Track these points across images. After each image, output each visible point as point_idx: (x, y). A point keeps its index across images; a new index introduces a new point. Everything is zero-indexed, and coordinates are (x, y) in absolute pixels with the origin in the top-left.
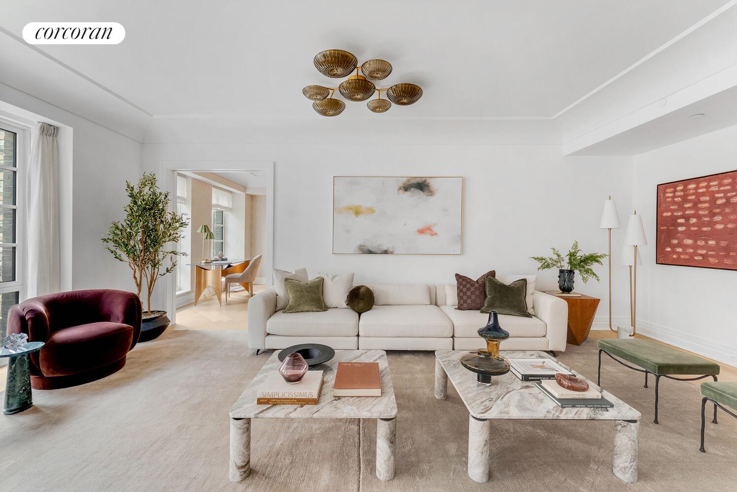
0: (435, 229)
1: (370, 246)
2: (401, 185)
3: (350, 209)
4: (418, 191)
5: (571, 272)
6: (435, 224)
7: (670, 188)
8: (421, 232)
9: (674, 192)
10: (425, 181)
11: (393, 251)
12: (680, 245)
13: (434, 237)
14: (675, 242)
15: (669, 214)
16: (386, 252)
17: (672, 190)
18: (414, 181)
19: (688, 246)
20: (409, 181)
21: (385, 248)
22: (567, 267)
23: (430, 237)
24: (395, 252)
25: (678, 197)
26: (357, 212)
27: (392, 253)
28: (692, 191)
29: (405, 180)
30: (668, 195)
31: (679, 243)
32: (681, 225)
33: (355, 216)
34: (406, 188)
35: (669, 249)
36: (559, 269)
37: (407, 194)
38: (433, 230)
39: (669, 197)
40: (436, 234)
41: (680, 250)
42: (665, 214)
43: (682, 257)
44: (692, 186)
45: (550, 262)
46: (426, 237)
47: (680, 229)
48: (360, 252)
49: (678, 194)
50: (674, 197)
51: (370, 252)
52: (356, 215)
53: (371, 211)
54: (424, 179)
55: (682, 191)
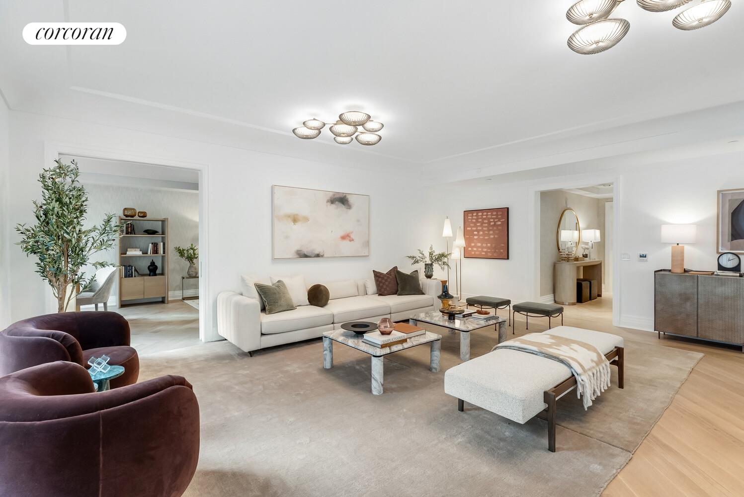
0: (353, 236)
1: (306, 251)
2: (328, 198)
3: (289, 216)
4: (340, 205)
5: (431, 265)
6: (352, 232)
7: (470, 213)
8: (343, 238)
9: (472, 216)
10: (345, 196)
11: (323, 255)
12: (475, 247)
13: (352, 242)
14: (473, 244)
15: (470, 229)
16: (318, 256)
17: (471, 215)
18: (337, 196)
19: (479, 247)
20: (334, 195)
21: (317, 252)
22: (429, 262)
23: (349, 242)
24: (325, 256)
25: (474, 219)
26: (295, 219)
27: (322, 256)
28: (480, 217)
29: (331, 194)
30: (469, 217)
31: (475, 245)
32: (476, 235)
33: (293, 224)
34: (332, 201)
35: (470, 249)
36: (424, 264)
37: (333, 206)
38: (351, 237)
39: (469, 219)
40: (353, 240)
41: (475, 249)
42: (468, 229)
43: (476, 253)
44: (480, 214)
45: (419, 259)
46: (346, 243)
47: (475, 237)
48: (297, 256)
49: (474, 217)
50: (472, 219)
51: (306, 256)
52: (294, 222)
53: (306, 219)
54: (345, 194)
55: (476, 216)
